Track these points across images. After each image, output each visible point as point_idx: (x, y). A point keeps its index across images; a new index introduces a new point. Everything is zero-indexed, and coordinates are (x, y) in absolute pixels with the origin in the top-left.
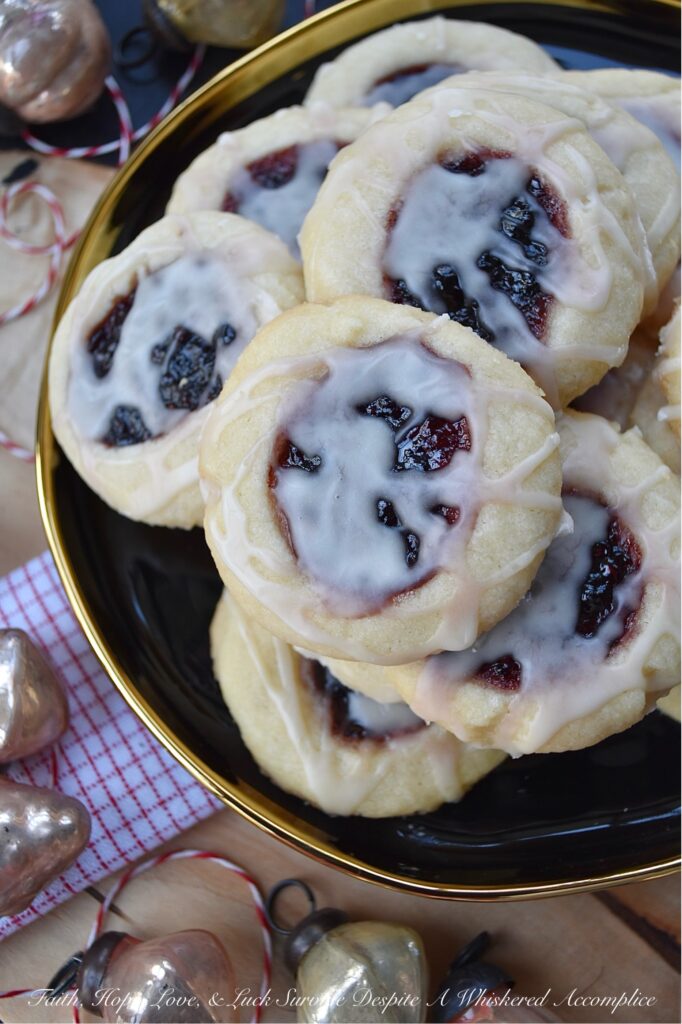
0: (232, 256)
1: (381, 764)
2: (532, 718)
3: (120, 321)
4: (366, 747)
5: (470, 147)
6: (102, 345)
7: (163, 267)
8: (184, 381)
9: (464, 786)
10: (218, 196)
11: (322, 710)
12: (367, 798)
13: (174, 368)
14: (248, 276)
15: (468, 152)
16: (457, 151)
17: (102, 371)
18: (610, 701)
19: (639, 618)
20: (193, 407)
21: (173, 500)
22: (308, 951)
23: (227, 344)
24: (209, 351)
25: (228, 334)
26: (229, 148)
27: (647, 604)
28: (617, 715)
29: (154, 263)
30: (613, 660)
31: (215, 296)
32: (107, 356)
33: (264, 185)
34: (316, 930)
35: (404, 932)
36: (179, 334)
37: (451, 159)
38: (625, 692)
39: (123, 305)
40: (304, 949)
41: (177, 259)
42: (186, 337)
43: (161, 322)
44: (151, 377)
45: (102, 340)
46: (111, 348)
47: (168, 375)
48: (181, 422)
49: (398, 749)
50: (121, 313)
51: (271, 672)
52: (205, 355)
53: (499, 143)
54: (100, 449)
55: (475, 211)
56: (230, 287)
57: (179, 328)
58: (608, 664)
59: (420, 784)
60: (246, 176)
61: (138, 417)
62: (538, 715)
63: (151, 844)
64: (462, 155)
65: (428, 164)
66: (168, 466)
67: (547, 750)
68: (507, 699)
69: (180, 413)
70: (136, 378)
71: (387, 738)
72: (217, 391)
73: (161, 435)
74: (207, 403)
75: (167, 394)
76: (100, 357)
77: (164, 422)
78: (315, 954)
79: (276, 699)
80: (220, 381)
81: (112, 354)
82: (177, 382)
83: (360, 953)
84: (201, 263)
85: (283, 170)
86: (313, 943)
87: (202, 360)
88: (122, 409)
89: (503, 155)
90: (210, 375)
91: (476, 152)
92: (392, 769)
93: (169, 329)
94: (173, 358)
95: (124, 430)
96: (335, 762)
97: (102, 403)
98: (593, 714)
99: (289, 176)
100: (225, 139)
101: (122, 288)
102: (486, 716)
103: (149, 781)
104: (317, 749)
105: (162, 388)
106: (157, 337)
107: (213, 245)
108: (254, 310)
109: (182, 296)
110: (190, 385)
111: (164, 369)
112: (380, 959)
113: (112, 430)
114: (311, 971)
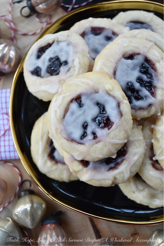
0: (75, 46)
1: (55, 167)
2: (86, 175)
3: (47, 48)
4: (53, 162)
6: (41, 51)
7: (61, 41)
8: (53, 68)
9: (70, 180)
10: (81, 31)
11: (49, 150)
12: (48, 172)
13: (52, 64)
14: (76, 53)
17: (38, 57)
18: (104, 180)
19: (119, 166)
20: (52, 75)
21: (38, 92)
23: (64, 65)
24: (61, 64)
25: (66, 63)
26: (90, 21)
27: (122, 164)
28: (104, 183)
29: (59, 40)
30: (109, 172)
31: (68, 54)
32: (41, 54)
33: (93, 33)
34: (27, 193)
35: (44, 202)
36: (56, 58)
38: (108, 179)
39: (49, 45)
40: (23, 195)
41: (64, 41)
42: (58, 59)
43: (55, 53)
44: (47, 64)
45: (42, 50)
46: (43, 53)
47: (50, 65)
48: (48, 76)
49: (60, 166)
50: (48, 47)
51: (42, 137)
52: (60, 65)
54: (30, 74)
56: (71, 53)
57: (57, 56)
58: (108, 172)
59: (61, 175)
60: (90, 29)
61: (41, 71)
62: (88, 175)
63: (4, 159)
66: (40, 84)
67: (87, 182)
68: (83, 168)
69: (48, 74)
70: (44, 62)
71: (59, 163)
72: (58, 74)
73: (42, 77)
74: (54, 75)
75: (48, 69)
76: (40, 54)
77: (45, 75)
78: (24, 197)
79: (40, 143)
80: (59, 72)
81: (42, 54)
82: (51, 67)
83: (32, 202)
84: (68, 45)
85: (99, 32)
86: (25, 195)
87: (58, 65)
88: (38, 67)
90: (58, 70)
92: (56, 169)
93: (55, 55)
94: (53, 62)
95: (36, 72)
96: (46, 162)
97: (35, 64)
98: (99, 180)
99: (99, 34)
100: (91, 19)
101: (50, 42)
102: (77, 169)
103: (9, 146)
104: (43, 157)
105: (48, 67)
106: (52, 56)
107: (72, 42)
108: (73, 61)
109: (61, 50)
110: (53, 70)
111: (50, 63)
112: (35, 205)
113: (34, 71)
114: (22, 200)
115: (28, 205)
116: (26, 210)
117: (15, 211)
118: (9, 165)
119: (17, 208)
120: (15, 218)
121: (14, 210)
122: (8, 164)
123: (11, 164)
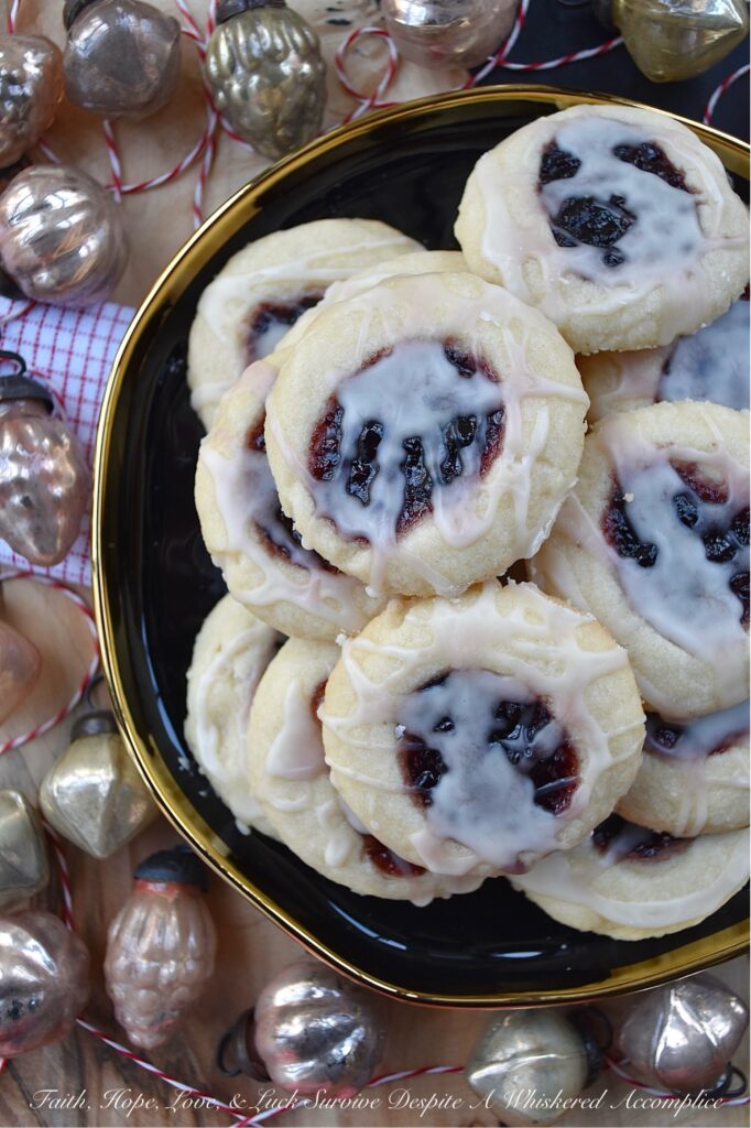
5: (475, 352)
15: (470, 353)
16: (465, 346)
22: (92, 735)
37: (456, 348)
40: (91, 731)
53: (499, 365)
55: (437, 402)
64: (466, 352)
65: (434, 340)
78: (94, 740)
83: (120, 766)
89: (494, 378)
91: (476, 358)
114: (83, 748)
115: (102, 772)
116: (93, 789)
117: (51, 782)
118: (68, 599)
119: (63, 775)
120: (47, 806)
121: (49, 779)
122: (68, 593)
123: (77, 599)
